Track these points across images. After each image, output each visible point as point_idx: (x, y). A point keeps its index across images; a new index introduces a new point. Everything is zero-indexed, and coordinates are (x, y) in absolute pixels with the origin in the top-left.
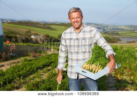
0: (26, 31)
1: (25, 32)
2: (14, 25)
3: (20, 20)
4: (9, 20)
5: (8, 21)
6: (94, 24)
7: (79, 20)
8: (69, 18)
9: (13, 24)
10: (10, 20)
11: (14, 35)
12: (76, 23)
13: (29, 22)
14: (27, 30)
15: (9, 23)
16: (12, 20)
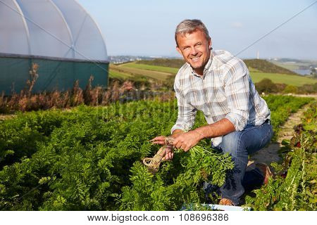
0: (168, 76)
1: (166, 77)
2: (148, 66)
3: (158, 57)
4: (139, 57)
5: (138, 59)
6: (294, 60)
7: (200, 49)
8: (178, 46)
9: (146, 64)
10: (141, 57)
11: (144, 80)
12: (195, 59)
13: (173, 60)
14: (170, 74)
15: (139, 62)
16: (144, 58)
